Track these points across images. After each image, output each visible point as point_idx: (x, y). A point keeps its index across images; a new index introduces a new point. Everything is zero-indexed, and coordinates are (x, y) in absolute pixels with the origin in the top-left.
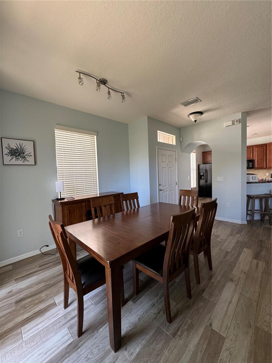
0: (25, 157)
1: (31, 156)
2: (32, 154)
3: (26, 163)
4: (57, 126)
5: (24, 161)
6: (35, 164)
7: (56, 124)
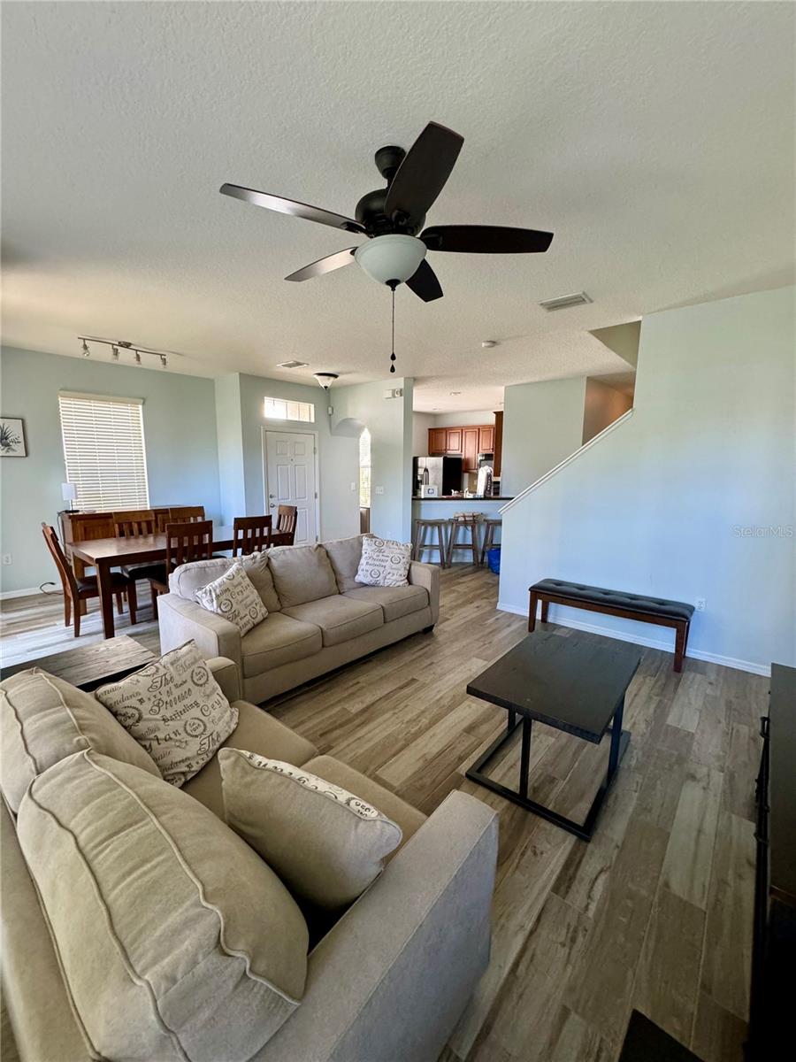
0: (8, 445)
1: (19, 442)
2: (21, 439)
3: (11, 453)
4: (62, 392)
5: (7, 451)
6: (27, 455)
7: (61, 389)
